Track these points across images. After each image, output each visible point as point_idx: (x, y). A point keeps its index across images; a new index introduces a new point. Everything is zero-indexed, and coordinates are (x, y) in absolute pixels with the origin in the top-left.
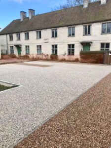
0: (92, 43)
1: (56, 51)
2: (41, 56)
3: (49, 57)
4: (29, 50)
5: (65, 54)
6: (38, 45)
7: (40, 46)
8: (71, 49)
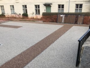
0: (52, 4)
1: (26, 10)
2: (14, 15)
3: (21, 16)
4: (4, 9)
5: (33, 13)
6: (11, 5)
7: (13, 6)
8: (37, 9)
